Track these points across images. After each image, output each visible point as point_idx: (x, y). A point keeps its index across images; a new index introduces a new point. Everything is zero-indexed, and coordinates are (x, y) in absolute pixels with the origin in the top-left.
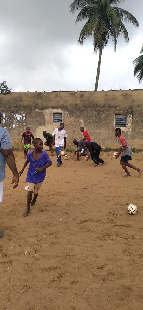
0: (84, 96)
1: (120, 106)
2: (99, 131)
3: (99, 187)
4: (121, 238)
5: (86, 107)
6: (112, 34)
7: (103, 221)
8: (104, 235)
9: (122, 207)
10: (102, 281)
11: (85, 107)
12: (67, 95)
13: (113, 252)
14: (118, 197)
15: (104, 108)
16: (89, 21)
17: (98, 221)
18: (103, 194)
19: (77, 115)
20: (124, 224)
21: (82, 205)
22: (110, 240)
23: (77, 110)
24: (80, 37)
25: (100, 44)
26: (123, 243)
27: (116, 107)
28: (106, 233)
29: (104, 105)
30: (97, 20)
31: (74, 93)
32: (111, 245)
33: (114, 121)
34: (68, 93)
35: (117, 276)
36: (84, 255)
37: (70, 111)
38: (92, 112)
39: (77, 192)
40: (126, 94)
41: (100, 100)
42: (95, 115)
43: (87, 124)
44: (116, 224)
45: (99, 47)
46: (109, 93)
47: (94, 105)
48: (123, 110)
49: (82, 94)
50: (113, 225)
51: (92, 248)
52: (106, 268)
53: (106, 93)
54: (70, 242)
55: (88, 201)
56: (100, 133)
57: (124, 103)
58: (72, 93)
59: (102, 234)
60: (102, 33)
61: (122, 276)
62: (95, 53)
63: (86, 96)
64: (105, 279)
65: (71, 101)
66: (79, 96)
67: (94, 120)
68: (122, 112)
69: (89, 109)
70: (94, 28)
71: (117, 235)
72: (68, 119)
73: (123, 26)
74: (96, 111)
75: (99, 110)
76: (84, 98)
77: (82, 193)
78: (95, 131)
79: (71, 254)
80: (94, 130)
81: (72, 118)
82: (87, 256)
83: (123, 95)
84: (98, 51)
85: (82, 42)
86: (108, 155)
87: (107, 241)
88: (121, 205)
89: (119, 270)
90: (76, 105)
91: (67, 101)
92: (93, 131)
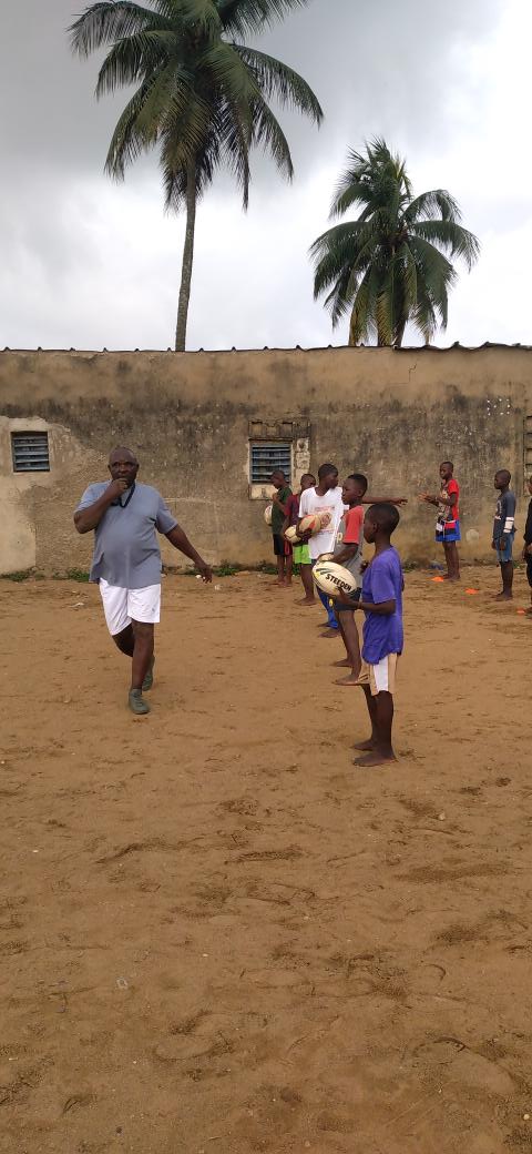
0: (130, 369)
1: (264, 407)
2: (194, 500)
3: (193, 711)
4: (267, 903)
5: (140, 411)
6: (232, 146)
7: (200, 843)
8: (201, 895)
9: (274, 782)
10: (188, 1080)
11: (136, 408)
12: (66, 364)
13: (233, 961)
14: (260, 743)
15: (208, 415)
16: (144, 90)
17: (182, 844)
18: (207, 738)
19: (107, 442)
20: (280, 846)
21: (124, 784)
22: (224, 913)
23: (108, 421)
24: (112, 148)
25: (186, 180)
26: (274, 922)
27: (254, 411)
28: (210, 886)
29: (209, 403)
30: (174, 89)
31: (90, 356)
32: (226, 935)
33: (245, 463)
34: (70, 357)
35: (245, 1052)
36: (122, 983)
37: (78, 426)
38: (165, 431)
39: (106, 738)
40: (285, 363)
41: (194, 387)
42: (178, 441)
43: (149, 475)
44: (248, 850)
45: (184, 187)
46: (222, 361)
47: (172, 404)
48: (276, 424)
49: (122, 363)
50: (237, 853)
51: (156, 952)
52: (206, 1027)
53: (215, 359)
54: (67, 938)
55: (146, 770)
56: (198, 506)
57: (278, 397)
58: (84, 356)
59: (197, 894)
60: (194, 139)
61: (266, 1049)
62: (171, 210)
63: (139, 370)
64: (199, 1071)
65: (81, 388)
66: (112, 370)
67: (172, 460)
68: (272, 431)
69: (153, 417)
70: (165, 115)
71: (252, 891)
72: (74, 455)
73: (269, 119)
74: (179, 425)
75: (189, 422)
76: (131, 378)
77: (125, 741)
78: (178, 500)
79: (70, 987)
80: (174, 495)
81: (91, 452)
82: (132, 988)
83: (274, 368)
84: (183, 204)
85: (122, 166)
86: (230, 589)
87: (214, 920)
88: (271, 775)
89: (254, 1027)
90: (103, 402)
91: (65, 388)
92: (173, 500)
